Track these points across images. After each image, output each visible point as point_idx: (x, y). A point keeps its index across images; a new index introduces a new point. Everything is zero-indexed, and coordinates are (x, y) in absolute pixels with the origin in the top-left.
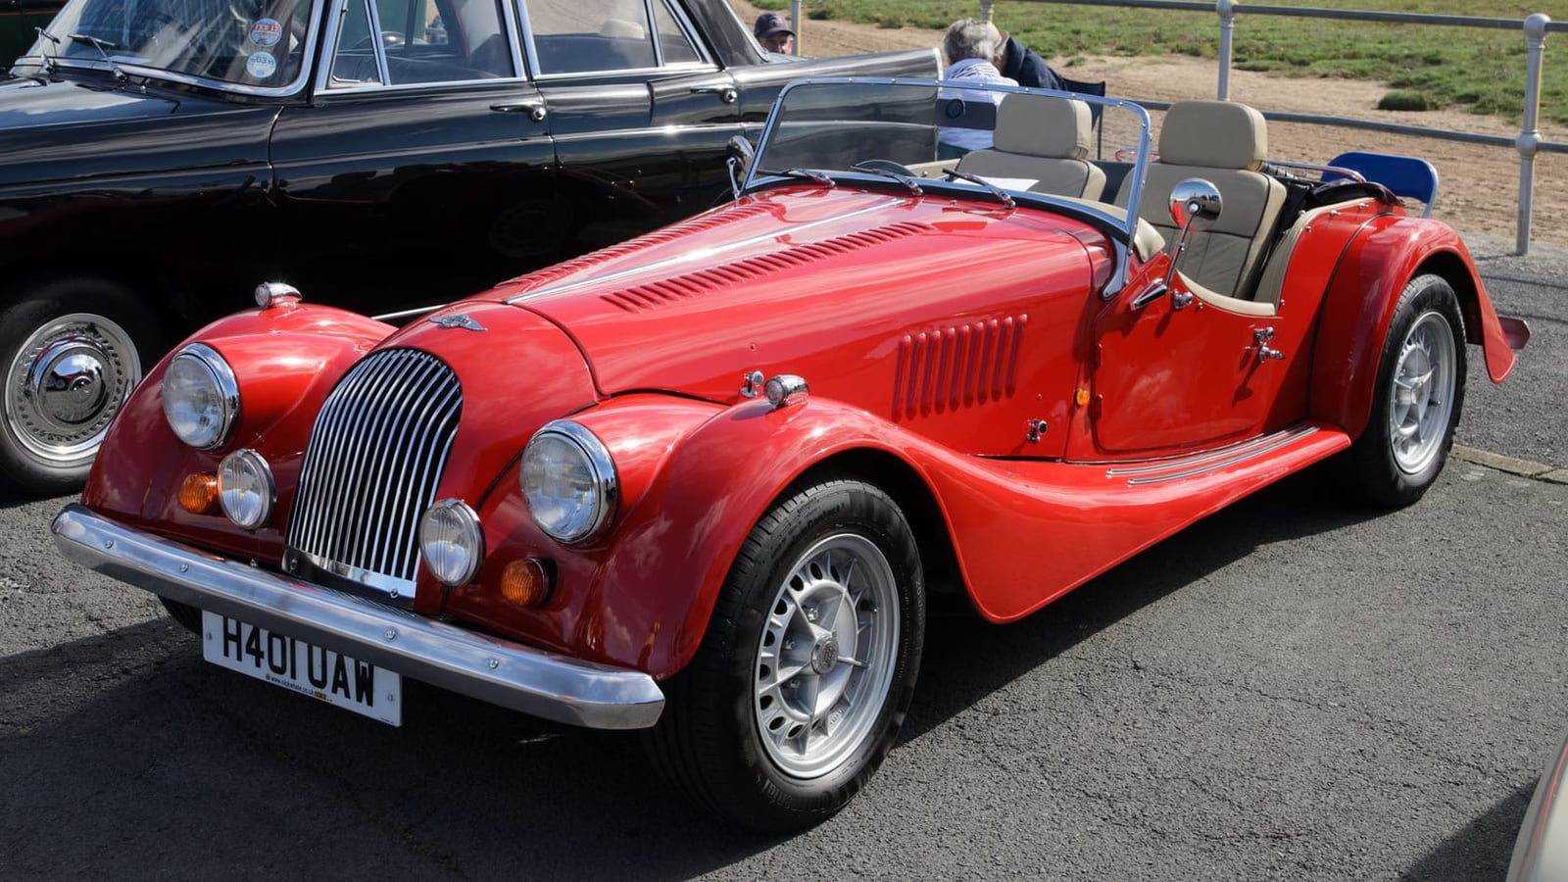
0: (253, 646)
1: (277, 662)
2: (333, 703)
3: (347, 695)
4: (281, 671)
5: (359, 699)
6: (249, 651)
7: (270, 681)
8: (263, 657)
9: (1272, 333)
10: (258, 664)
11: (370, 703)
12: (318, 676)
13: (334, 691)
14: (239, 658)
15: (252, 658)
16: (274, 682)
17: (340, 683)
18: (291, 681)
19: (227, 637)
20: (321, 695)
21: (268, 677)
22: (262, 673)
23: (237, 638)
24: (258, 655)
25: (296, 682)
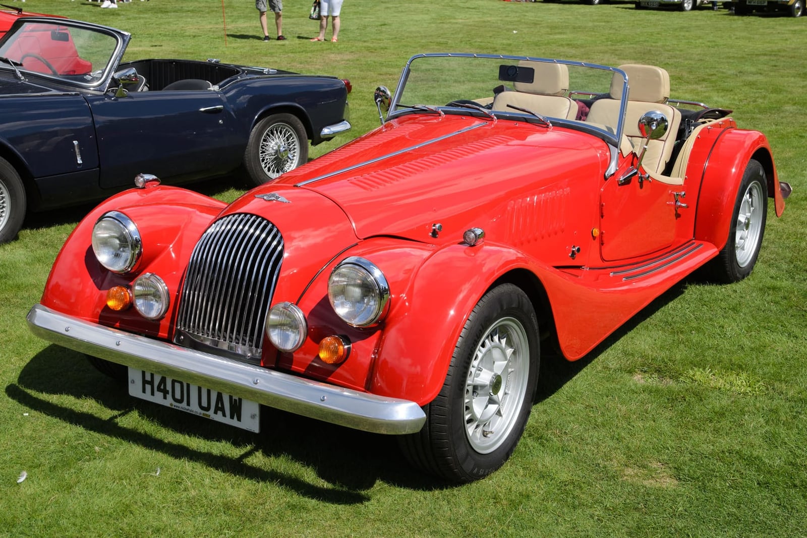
0: (162, 387)
1: (178, 396)
2: (215, 419)
3: (224, 415)
4: (181, 401)
5: (232, 417)
6: (159, 390)
7: (173, 407)
8: (168, 394)
9: (684, 194)
10: (165, 398)
11: (239, 419)
12: (205, 404)
13: (216, 413)
14: (153, 394)
15: (161, 394)
16: (175, 408)
17: (220, 408)
18: (187, 407)
19: (145, 382)
20: (207, 415)
21: (171, 405)
22: (168, 402)
23: (151, 383)
24: (165, 393)
25: (190, 408)
